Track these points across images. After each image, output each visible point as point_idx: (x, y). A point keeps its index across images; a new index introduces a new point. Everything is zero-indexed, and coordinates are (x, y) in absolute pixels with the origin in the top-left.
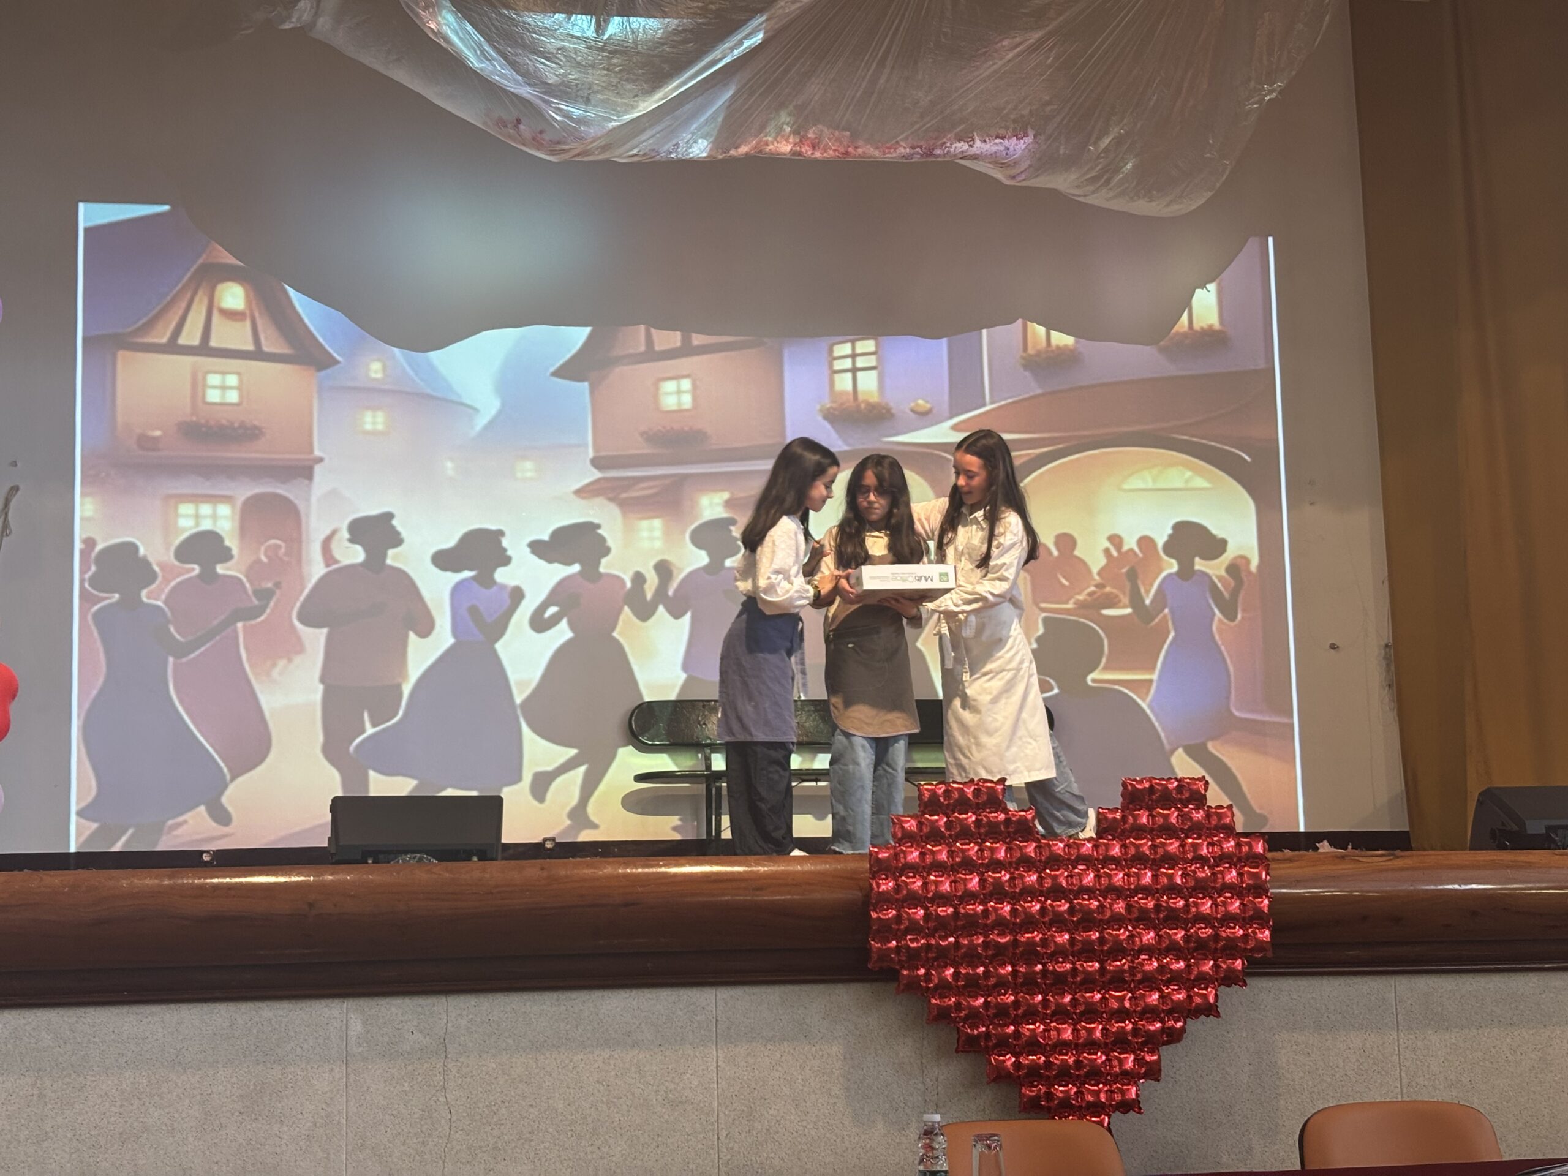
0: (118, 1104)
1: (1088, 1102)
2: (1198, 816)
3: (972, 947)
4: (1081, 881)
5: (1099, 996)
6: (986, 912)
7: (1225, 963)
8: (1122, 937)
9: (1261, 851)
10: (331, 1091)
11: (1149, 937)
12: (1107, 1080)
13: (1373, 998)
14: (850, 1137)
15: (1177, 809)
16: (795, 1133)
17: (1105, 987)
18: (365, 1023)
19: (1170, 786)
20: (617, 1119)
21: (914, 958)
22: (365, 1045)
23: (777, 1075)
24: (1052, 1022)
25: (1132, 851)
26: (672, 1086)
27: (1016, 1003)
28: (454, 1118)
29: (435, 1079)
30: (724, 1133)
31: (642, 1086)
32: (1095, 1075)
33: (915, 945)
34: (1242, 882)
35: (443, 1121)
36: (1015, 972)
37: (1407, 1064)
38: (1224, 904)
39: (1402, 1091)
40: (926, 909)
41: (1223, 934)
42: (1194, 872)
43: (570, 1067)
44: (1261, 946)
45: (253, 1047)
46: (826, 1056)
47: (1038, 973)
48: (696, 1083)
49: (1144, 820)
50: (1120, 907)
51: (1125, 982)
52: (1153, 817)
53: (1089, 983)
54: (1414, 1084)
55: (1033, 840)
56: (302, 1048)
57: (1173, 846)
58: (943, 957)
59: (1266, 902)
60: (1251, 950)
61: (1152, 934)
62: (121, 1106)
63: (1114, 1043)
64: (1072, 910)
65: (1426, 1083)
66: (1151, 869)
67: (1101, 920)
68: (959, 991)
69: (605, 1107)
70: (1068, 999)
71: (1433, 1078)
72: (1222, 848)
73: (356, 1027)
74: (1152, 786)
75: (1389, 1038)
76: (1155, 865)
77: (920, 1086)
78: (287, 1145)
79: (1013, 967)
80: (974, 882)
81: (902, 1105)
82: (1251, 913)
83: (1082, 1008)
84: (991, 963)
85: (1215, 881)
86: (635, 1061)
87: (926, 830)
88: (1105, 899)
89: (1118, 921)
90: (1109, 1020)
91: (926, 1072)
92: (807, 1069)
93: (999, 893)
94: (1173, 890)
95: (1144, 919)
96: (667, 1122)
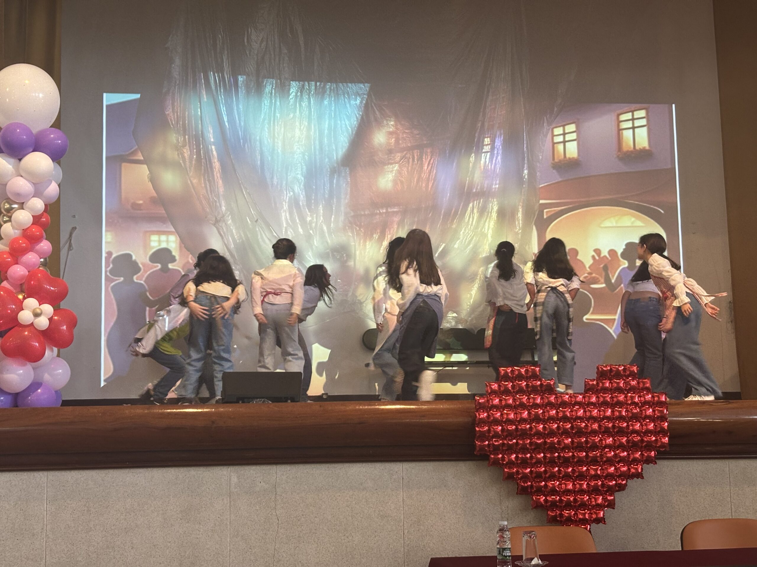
0: (124, 515)
1: (580, 518)
2: (634, 383)
3: (524, 445)
4: (577, 413)
5: (585, 468)
6: (531, 428)
7: (646, 453)
8: (596, 441)
9: (664, 400)
10: (223, 509)
11: (610, 440)
12: (589, 508)
13: (718, 470)
14: (466, 533)
15: (623, 379)
16: (440, 532)
17: (588, 464)
18: (238, 477)
19: (620, 369)
20: (356, 524)
21: (496, 449)
22: (238, 488)
23: (432, 504)
24: (562, 480)
25: (601, 399)
26: (382, 509)
27: (545, 471)
28: (280, 522)
29: (271, 504)
30: (406, 531)
31: (367, 509)
32: (583, 506)
33: (497, 443)
34: (655, 415)
35: (275, 524)
36: (545, 457)
37: (734, 501)
38: (646, 425)
39: (732, 515)
40: (502, 426)
41: (645, 439)
42: (631, 410)
43: (334, 499)
44: (663, 445)
45: (186, 489)
46: (454, 495)
47: (556, 457)
48: (393, 507)
49: (607, 385)
50: (595, 426)
51: (598, 462)
52: (612, 383)
53: (581, 462)
54: (738, 511)
55: (553, 394)
56: (209, 489)
57: (622, 398)
58: (510, 449)
59: (666, 424)
60: (659, 447)
61: (611, 439)
62: (125, 515)
63: (593, 491)
64: (572, 428)
65: (744, 511)
66: (611, 408)
67: (586, 432)
68: (518, 466)
69: (350, 518)
70: (570, 470)
71: (747, 508)
72: (645, 398)
73: (234, 479)
74: (611, 369)
75: (726, 489)
76: (613, 406)
77: (499, 510)
78: (202, 534)
79: (544, 454)
80: (525, 414)
81: (491, 519)
82: (659, 429)
83: (577, 474)
84: (533, 452)
85: (642, 414)
86: (364, 497)
87: (502, 389)
88: (588, 422)
89: (594, 433)
90: (590, 480)
91: (502, 504)
92: (446, 502)
93: (537, 419)
94: (621, 418)
95: (607, 432)
96: (379, 525)
